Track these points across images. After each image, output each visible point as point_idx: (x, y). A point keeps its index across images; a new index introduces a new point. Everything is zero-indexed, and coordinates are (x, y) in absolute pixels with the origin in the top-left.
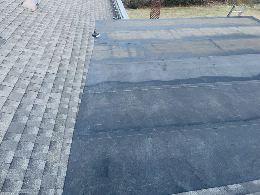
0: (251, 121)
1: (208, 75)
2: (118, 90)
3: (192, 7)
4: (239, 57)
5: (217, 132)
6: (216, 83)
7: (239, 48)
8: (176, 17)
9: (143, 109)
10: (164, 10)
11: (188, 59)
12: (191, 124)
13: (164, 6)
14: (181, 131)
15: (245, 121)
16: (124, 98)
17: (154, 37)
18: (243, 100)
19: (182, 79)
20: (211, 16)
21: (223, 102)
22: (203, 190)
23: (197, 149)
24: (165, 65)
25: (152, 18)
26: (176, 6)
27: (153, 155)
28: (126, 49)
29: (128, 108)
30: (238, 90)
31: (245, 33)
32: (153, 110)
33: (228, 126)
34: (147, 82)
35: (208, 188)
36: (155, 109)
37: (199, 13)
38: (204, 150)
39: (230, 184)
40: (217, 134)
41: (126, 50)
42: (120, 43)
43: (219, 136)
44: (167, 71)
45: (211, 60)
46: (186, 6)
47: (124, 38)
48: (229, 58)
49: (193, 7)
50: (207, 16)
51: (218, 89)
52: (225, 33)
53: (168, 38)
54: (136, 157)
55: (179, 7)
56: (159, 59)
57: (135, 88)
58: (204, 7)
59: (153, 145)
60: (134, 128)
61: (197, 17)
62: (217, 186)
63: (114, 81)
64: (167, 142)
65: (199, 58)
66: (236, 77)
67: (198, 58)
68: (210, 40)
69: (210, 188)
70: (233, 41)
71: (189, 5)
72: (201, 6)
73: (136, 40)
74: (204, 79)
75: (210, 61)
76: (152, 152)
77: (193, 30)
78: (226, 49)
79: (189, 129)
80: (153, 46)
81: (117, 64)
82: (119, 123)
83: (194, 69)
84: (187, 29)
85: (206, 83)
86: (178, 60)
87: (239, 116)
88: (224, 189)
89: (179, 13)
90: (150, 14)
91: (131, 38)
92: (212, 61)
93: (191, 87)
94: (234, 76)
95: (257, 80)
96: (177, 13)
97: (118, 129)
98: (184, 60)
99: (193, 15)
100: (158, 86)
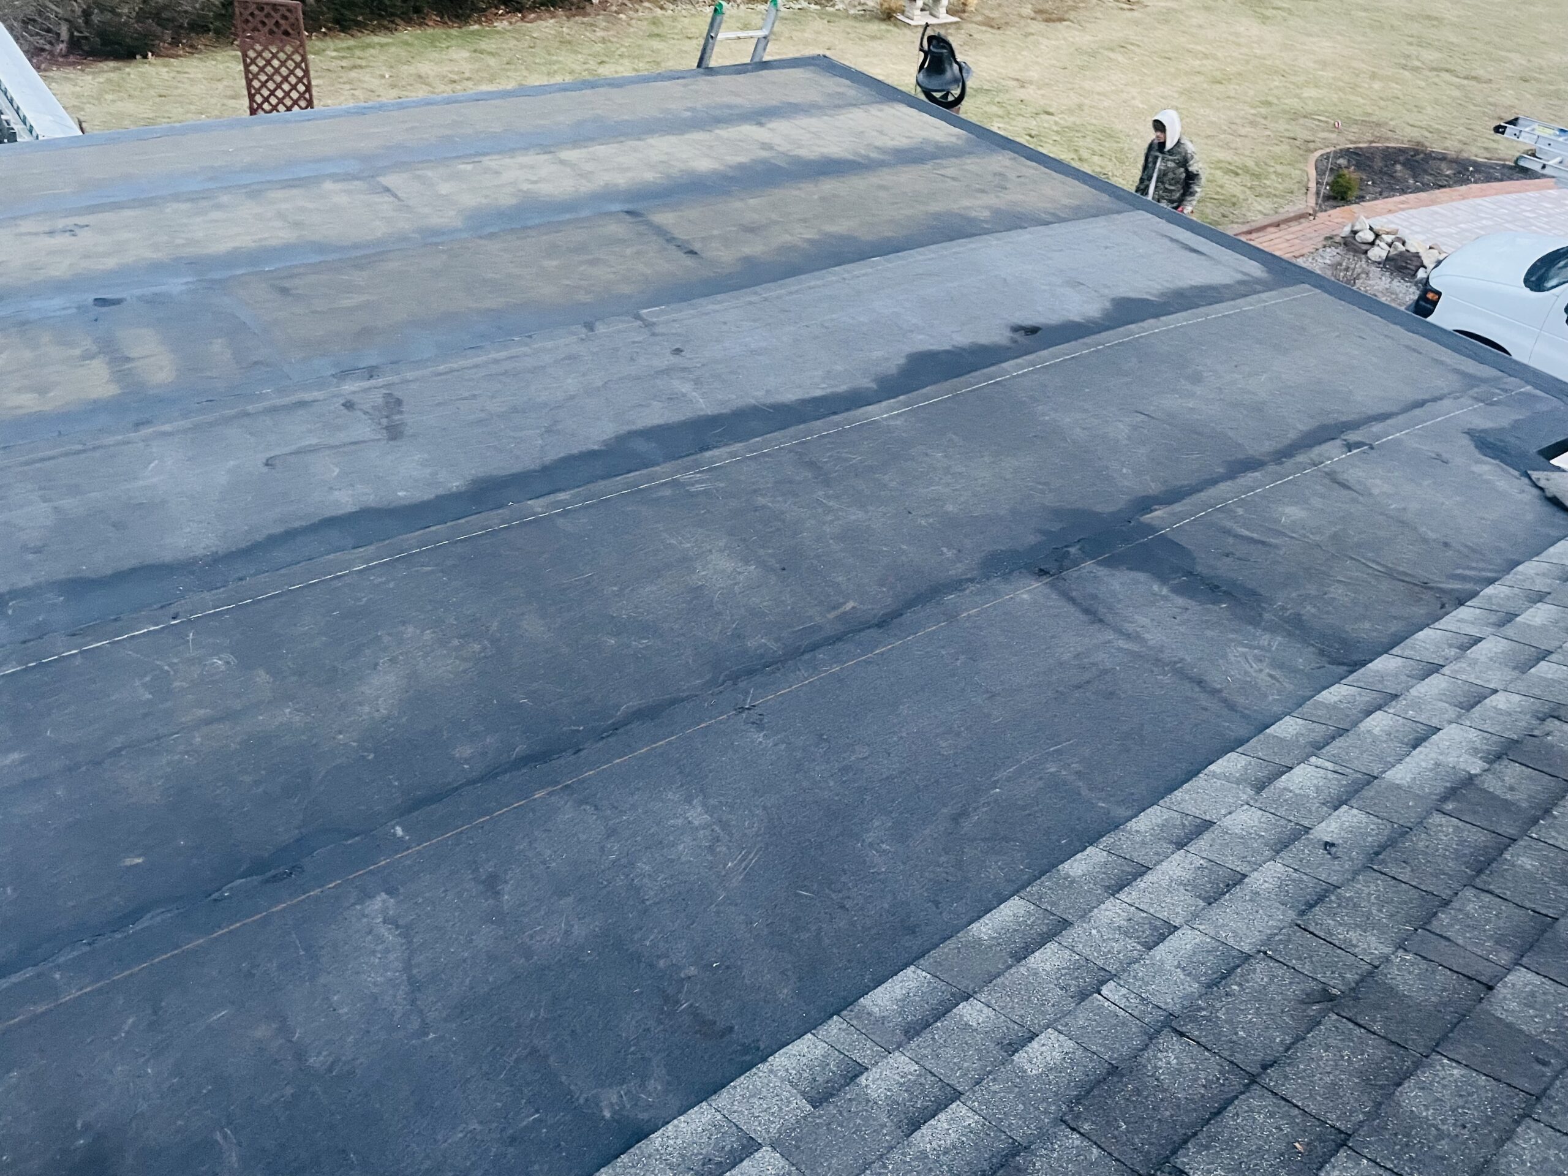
0: (908, 616)
1: (655, 415)
2: (78, 640)
3: (505, 23)
4: (797, 292)
5: (759, 725)
6: (708, 454)
7: (787, 238)
8: (421, 93)
9: (297, 718)
10: (334, 54)
11: (526, 345)
12: (615, 728)
13: (329, 29)
14: (567, 786)
15: (882, 623)
16: (137, 683)
17: (283, 235)
18: (856, 515)
19: (517, 468)
20: (624, 69)
21: (761, 552)
22: (742, 1078)
23: (672, 861)
24: (394, 404)
25: (266, 106)
26: (409, 22)
27: (418, 995)
28: (87, 344)
29: (181, 748)
30: (820, 468)
31: (803, 153)
32: (367, 709)
33: (810, 676)
34: (290, 535)
35: (764, 1060)
36: (378, 697)
37: (554, 58)
38: (711, 849)
39: (872, 985)
40: (760, 737)
41: (94, 348)
42: (36, 304)
43: (775, 745)
44: (414, 436)
45: (658, 330)
46: (469, 16)
47: (60, 269)
48: (751, 303)
49: (511, 23)
50: (606, 71)
51: (722, 485)
52: (704, 165)
53: (380, 229)
54: (300, 1056)
55: (430, 31)
56: (344, 374)
57: (206, 595)
58: (576, 22)
59: (406, 932)
60: (258, 867)
61: (552, 81)
62: (810, 1026)
63: (39, 586)
64: (492, 884)
65: (590, 327)
66: (804, 402)
67: (584, 330)
68: (628, 212)
69: (772, 1054)
70: (751, 201)
71: (487, 13)
72: (560, 12)
73: (156, 268)
74: (641, 446)
75: (654, 334)
76: (409, 979)
77: (522, 167)
78: (725, 256)
79: (608, 761)
80: (284, 291)
81: (40, 455)
82: (129, 868)
83: (572, 397)
84: (487, 161)
85: (658, 465)
86: (469, 362)
87: (850, 605)
88: (845, 1026)
89: (439, 63)
90: (244, 82)
91: (111, 263)
92: (663, 334)
93: (575, 510)
94: (790, 396)
95: (901, 398)
96: (425, 67)
97: (135, 915)
98: (503, 354)
99: (525, 73)
100: (371, 548)
